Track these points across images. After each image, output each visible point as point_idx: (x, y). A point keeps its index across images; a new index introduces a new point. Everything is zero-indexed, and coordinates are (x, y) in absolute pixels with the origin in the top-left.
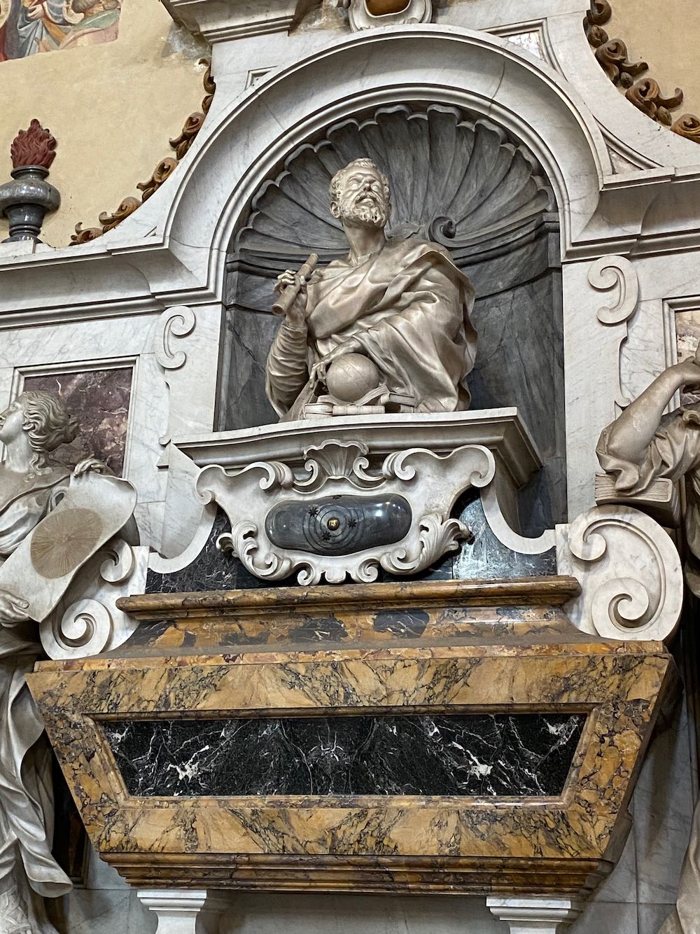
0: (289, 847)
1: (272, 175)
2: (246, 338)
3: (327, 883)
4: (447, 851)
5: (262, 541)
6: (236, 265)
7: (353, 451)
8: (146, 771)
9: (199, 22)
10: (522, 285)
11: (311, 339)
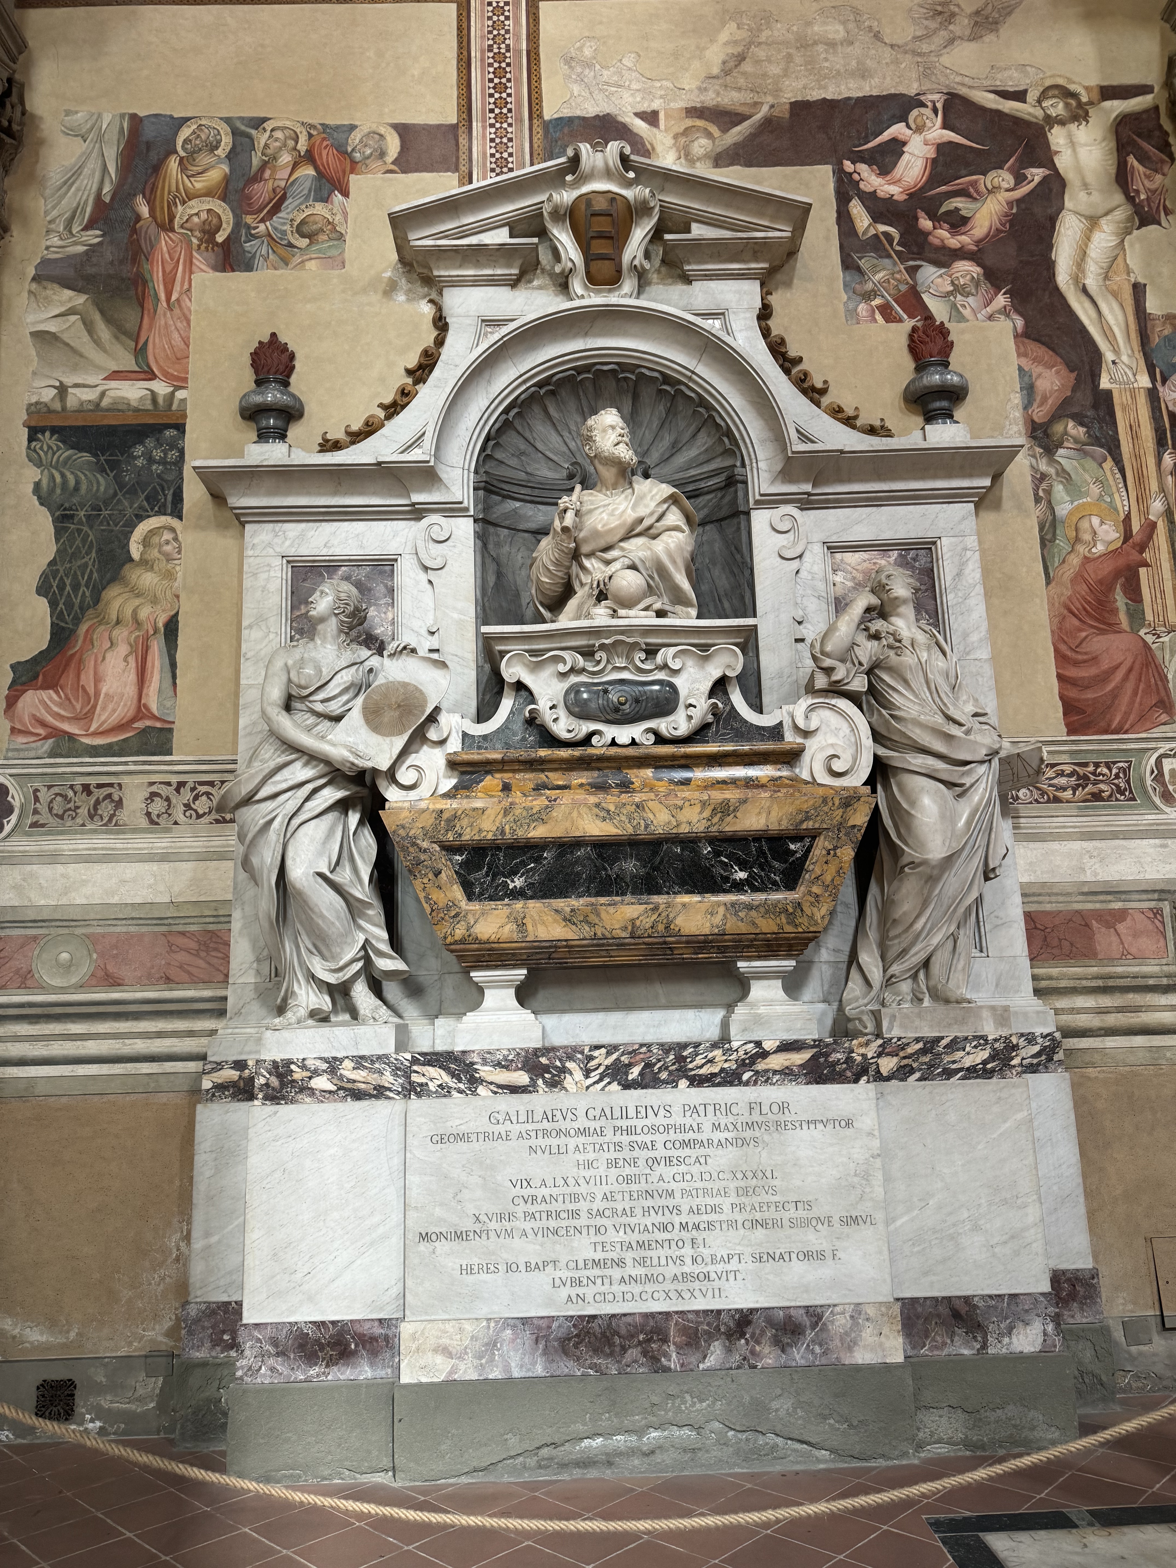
0: (599, 935)
1: (506, 411)
2: (491, 546)
3: (622, 958)
4: (716, 931)
5: (562, 712)
6: (483, 484)
7: (634, 646)
8: (482, 884)
9: (432, 266)
10: (712, 522)
11: (576, 555)
